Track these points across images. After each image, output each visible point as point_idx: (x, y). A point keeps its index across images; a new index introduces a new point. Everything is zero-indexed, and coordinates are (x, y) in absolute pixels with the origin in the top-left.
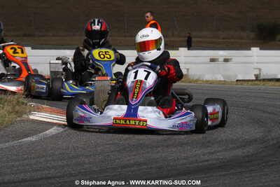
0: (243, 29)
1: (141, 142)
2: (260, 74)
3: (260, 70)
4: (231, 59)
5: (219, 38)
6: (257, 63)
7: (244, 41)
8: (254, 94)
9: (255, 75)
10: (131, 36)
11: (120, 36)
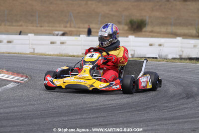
0: (120, 23)
2: (134, 54)
3: (134, 51)
6: (133, 46)
9: (131, 55)
10: (41, 27)
11: (33, 26)
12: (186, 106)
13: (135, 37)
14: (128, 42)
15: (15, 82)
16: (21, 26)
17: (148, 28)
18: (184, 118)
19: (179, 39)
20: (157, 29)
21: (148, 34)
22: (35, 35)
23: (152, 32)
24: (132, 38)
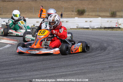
0: (73, 11)
3: (78, 25)
4: (68, 21)
5: (65, 14)
6: (77, 22)
7: (73, 15)
8: (75, 33)
10: (35, 14)
11: (32, 14)
12: (99, 55)
13: (78, 18)
15: (10, 44)
16: (26, 14)
17: (86, 13)
18: (98, 62)
19: (100, 18)
20: (91, 14)
21: (86, 16)
23: (88, 15)
24: (76, 18)
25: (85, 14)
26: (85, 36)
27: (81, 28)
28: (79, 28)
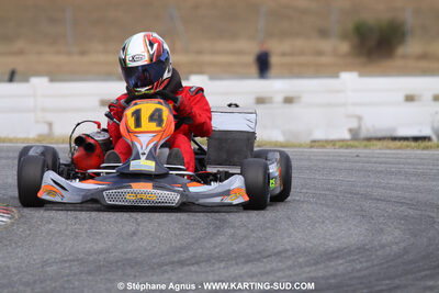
1: (129, 256)
2: (360, 127)
3: (360, 118)
4: (299, 97)
6: (354, 104)
8: (348, 165)
9: (351, 130)
10: (83, 53)
11: (58, 53)
13: (361, 75)
14: (338, 91)
17: (412, 47)
22: (52, 80)
25: (401, 50)
26: (402, 182)
27: (380, 139)
28: (369, 139)
